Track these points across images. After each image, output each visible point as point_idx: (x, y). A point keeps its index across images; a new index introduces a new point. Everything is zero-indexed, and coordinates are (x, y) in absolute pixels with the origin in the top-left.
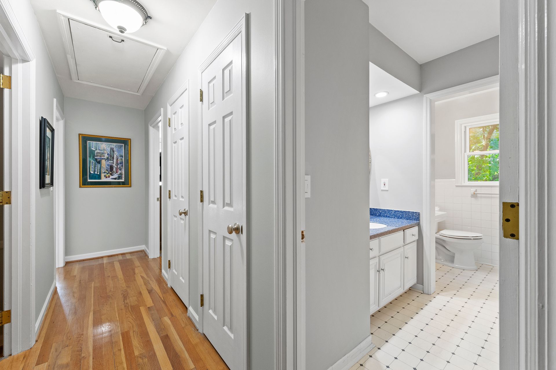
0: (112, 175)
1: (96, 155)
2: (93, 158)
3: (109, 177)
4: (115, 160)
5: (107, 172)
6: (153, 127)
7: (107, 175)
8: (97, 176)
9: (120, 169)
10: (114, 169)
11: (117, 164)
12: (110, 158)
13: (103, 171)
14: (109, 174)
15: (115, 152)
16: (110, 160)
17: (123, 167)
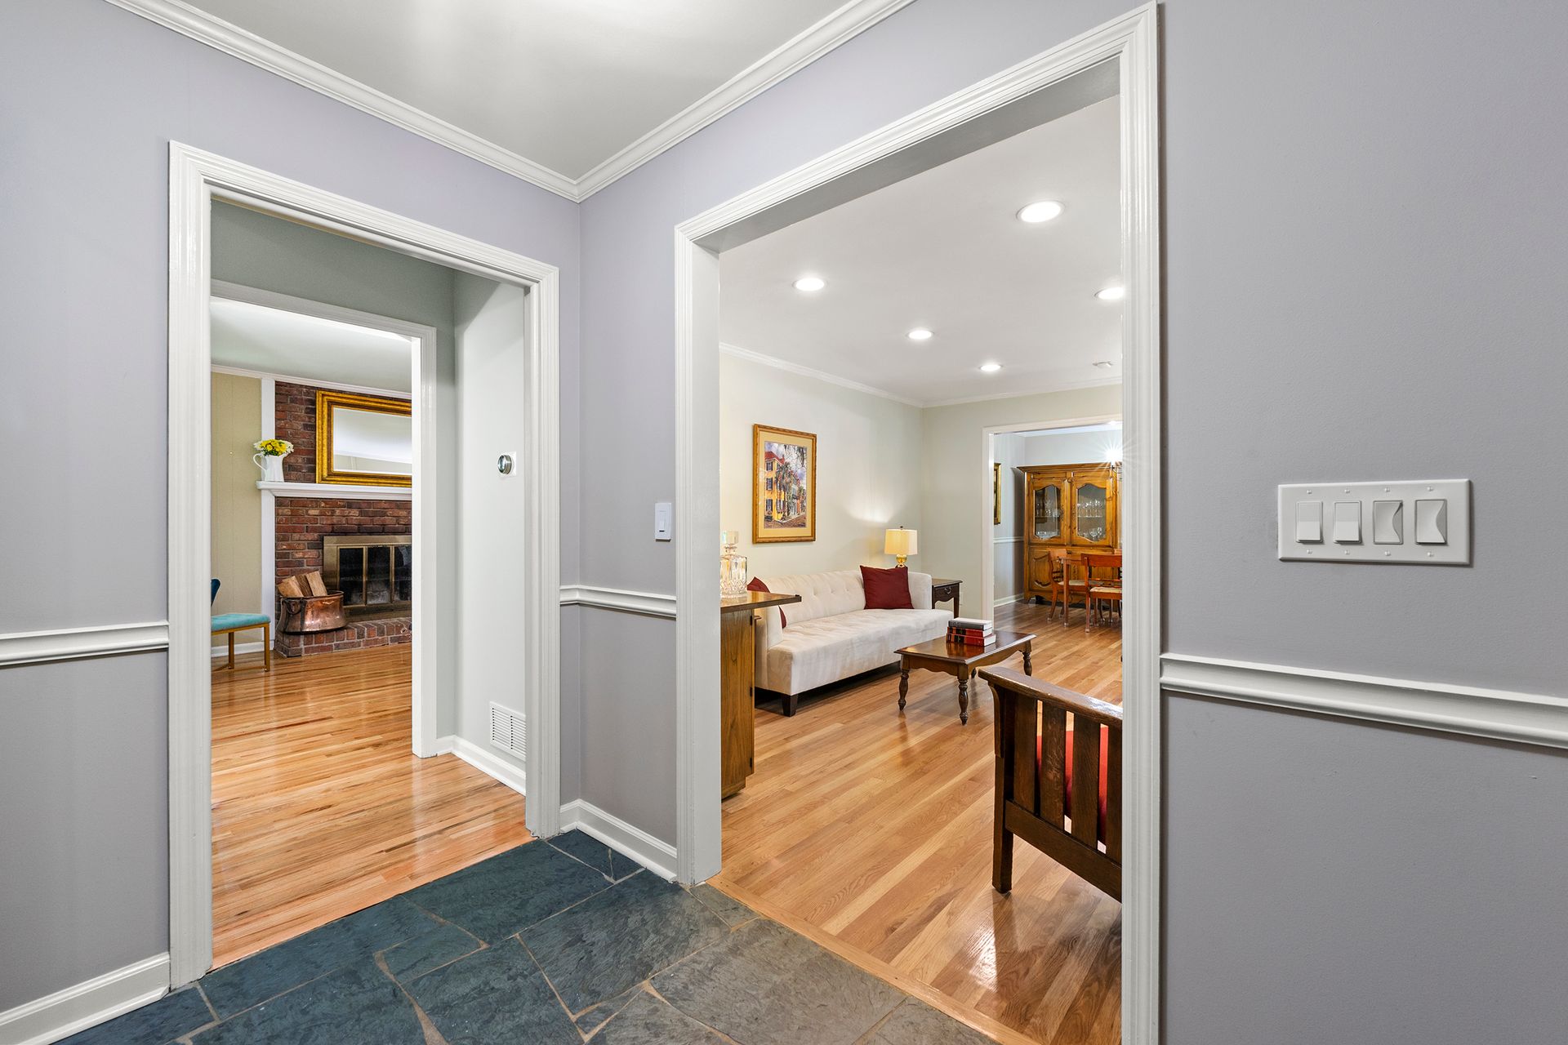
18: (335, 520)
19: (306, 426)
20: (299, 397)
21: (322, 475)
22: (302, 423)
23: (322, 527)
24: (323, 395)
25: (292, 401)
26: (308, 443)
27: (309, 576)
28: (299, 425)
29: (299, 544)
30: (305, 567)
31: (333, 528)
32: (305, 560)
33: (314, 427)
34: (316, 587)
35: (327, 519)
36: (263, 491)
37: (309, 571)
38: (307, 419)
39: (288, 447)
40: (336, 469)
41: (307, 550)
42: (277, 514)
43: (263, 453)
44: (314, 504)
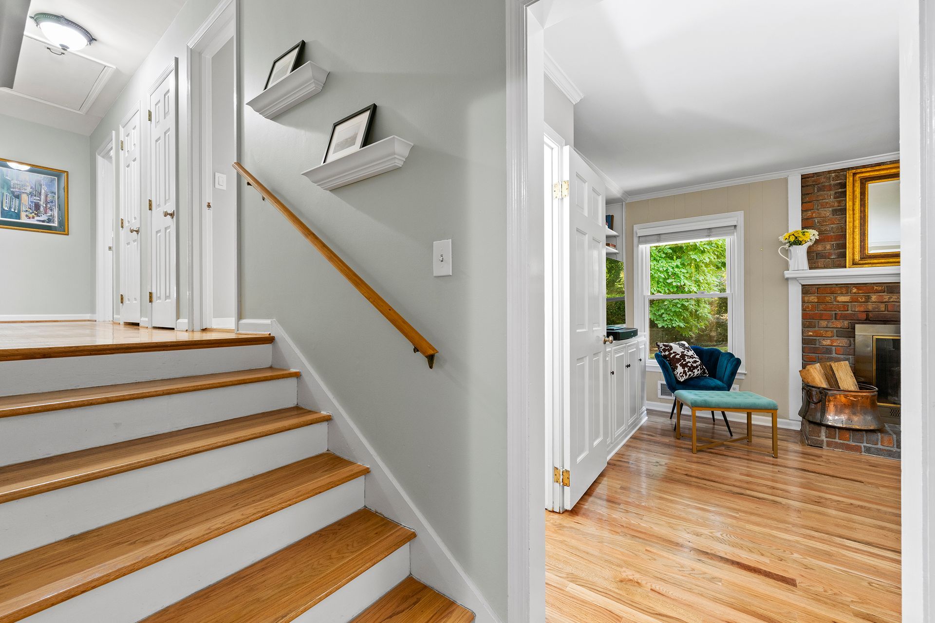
0: (37, 215)
1: (12, 186)
2: (7, 190)
3: (33, 218)
4: (43, 197)
5: (31, 211)
6: (103, 157)
7: (31, 216)
8: (14, 215)
9: (51, 210)
10: (42, 209)
11: (47, 202)
12: (36, 193)
13: (23, 208)
14: (33, 214)
15: (43, 187)
16: (35, 196)
17: (55, 207)
18: (870, 307)
19: (835, 212)
20: (827, 184)
21: (853, 260)
22: (831, 209)
23: (854, 314)
24: (854, 174)
25: (819, 190)
26: (838, 228)
27: (835, 366)
28: (827, 213)
29: (827, 331)
30: (834, 355)
31: (867, 315)
32: (834, 348)
33: (843, 211)
34: (843, 377)
35: (860, 306)
36: (790, 282)
37: (838, 360)
38: (836, 204)
39: (812, 235)
40: (871, 252)
41: (835, 338)
42: (803, 302)
43: (788, 244)
44: (844, 291)
